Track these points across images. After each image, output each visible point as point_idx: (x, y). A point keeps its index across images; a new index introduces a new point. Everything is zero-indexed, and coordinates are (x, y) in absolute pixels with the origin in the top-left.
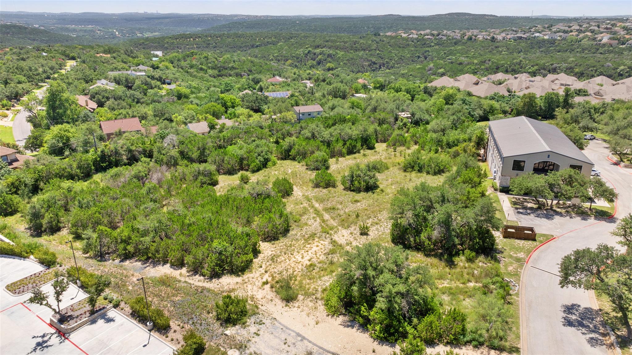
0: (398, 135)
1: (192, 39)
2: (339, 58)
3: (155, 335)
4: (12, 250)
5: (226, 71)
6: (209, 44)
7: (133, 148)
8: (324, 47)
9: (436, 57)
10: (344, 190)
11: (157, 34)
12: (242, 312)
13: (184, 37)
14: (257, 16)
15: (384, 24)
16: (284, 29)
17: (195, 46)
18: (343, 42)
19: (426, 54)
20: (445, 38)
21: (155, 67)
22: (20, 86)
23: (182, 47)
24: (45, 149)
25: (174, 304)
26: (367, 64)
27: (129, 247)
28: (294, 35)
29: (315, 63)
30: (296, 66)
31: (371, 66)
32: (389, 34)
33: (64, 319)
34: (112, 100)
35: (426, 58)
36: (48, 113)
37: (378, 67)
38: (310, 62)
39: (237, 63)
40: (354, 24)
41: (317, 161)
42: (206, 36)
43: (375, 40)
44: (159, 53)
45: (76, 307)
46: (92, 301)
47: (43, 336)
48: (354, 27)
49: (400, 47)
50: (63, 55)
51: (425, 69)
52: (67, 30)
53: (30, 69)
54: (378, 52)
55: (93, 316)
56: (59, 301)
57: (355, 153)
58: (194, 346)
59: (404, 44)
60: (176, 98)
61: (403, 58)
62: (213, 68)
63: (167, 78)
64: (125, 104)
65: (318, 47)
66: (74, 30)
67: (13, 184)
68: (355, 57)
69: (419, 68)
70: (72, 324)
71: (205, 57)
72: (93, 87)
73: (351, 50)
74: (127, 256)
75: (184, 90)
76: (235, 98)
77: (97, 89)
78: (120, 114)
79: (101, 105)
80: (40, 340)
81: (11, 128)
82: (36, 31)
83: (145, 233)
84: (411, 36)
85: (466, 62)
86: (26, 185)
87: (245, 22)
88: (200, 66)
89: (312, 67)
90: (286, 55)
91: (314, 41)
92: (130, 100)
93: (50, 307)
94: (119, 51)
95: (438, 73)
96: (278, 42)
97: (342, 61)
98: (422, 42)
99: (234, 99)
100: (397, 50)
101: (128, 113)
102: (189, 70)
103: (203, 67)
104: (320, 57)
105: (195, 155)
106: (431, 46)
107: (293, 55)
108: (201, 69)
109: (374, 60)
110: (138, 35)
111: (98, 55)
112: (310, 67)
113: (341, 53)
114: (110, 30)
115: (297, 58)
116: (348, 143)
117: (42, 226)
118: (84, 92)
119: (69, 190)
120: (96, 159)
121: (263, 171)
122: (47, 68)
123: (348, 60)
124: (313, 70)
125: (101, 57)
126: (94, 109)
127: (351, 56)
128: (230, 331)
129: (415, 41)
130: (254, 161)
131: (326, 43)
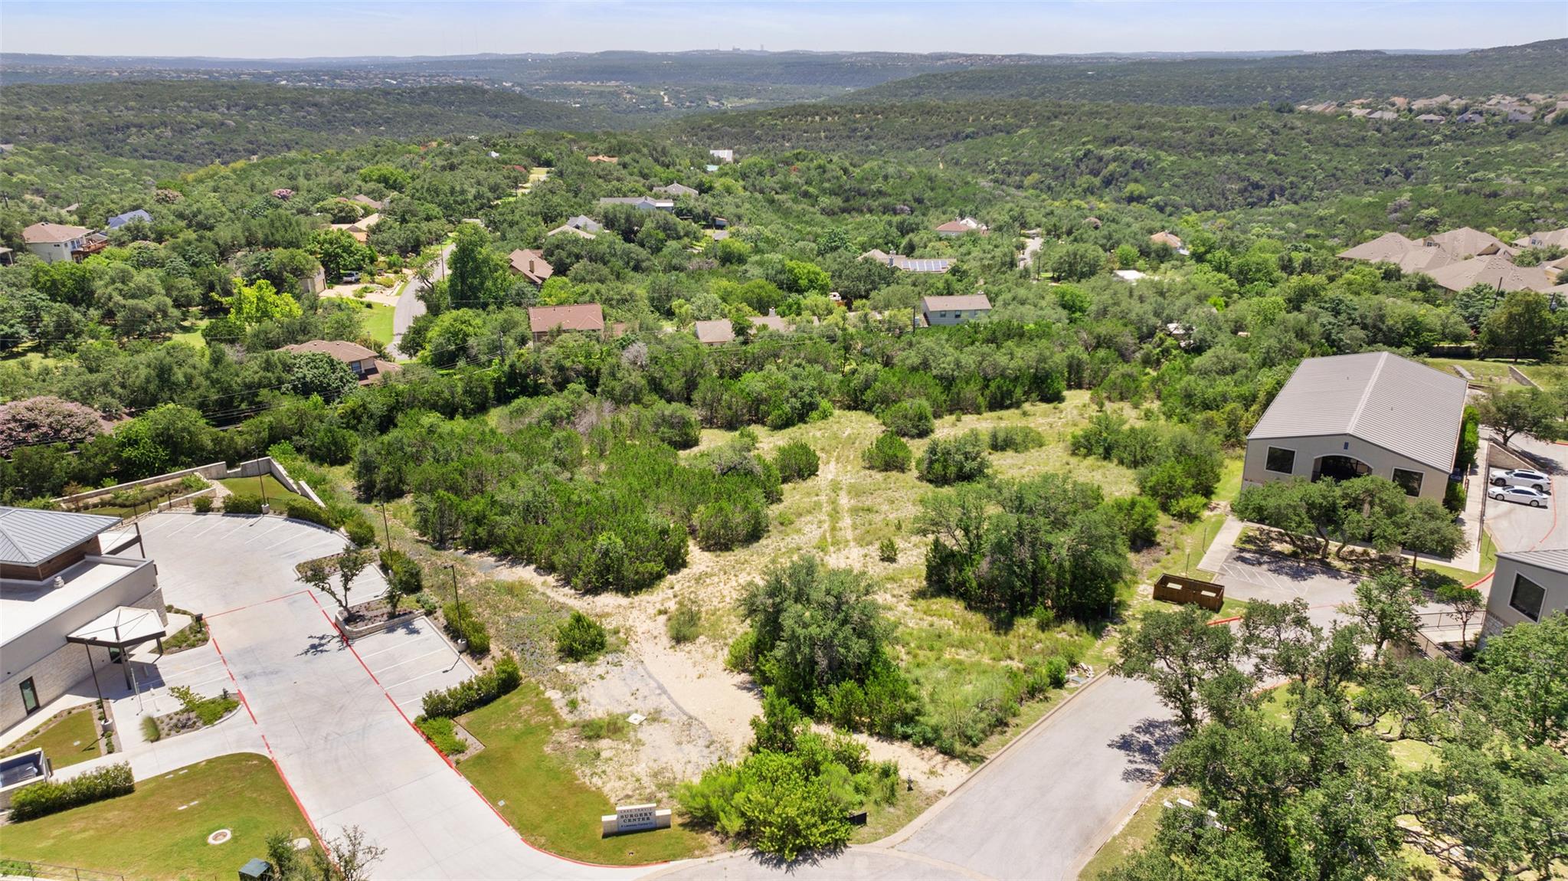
0: (1123, 376)
1: (817, 118)
2: (1163, 170)
3: (466, 658)
4: (317, 515)
5: (863, 199)
6: (855, 130)
7: (568, 363)
8: (1127, 142)
9: (1436, 172)
10: (918, 478)
11: (752, 101)
12: (594, 643)
13: (801, 112)
14: (993, 57)
15: (1323, 78)
16: (1049, 91)
17: (823, 134)
18: (1181, 128)
19: (1409, 165)
20: (1480, 121)
21: (703, 189)
22: (425, 226)
23: (794, 135)
24: (427, 353)
25: (509, 621)
26: (1235, 187)
27: (480, 530)
28: (1064, 110)
29: (1097, 181)
30: (1049, 188)
31: (1247, 194)
32: (1318, 108)
33: (352, 617)
34: (584, 262)
35: (1407, 175)
36: (452, 285)
37: (1265, 196)
38: (1084, 180)
39: (891, 181)
40: (1238, 79)
41: (905, 417)
42: (852, 111)
43: (1268, 126)
44: (726, 155)
45: (373, 606)
46: (392, 598)
47: (322, 638)
48: (1238, 88)
49: (1337, 145)
50: (529, 156)
51: (1385, 208)
52: (566, 92)
53: (453, 191)
54: (1271, 156)
55: (392, 622)
56: (347, 589)
57: (1008, 407)
58: (503, 676)
59: (1351, 137)
60: (716, 263)
61: (1339, 173)
62: (833, 193)
63: (720, 214)
64: (605, 271)
65: (1114, 140)
66: (579, 93)
67: (353, 411)
68: (1204, 170)
69: (1370, 204)
70: (361, 627)
71: (820, 167)
72: (554, 233)
73: (1199, 150)
74: (477, 545)
75: (740, 246)
76: (818, 269)
77: (560, 237)
78: (584, 293)
79: (560, 270)
80: (316, 641)
81: (393, 309)
82: (503, 98)
83: (505, 511)
84: (1377, 115)
85: (1509, 192)
86: (371, 417)
87: (957, 74)
88: (805, 187)
89: (1090, 191)
90: (1029, 161)
91: (1107, 126)
92: (621, 263)
93: (333, 594)
94: (638, 151)
95: (1419, 220)
96: (1020, 127)
97: (1170, 177)
98: (1408, 133)
99: (815, 273)
100: (1326, 153)
101: (598, 292)
102: (776, 197)
103: (811, 190)
104: (1112, 167)
105: (676, 385)
106: (1431, 142)
107: (1047, 160)
108: (806, 194)
109: (1256, 177)
110: (712, 103)
111: (593, 159)
112: (1085, 191)
113: (1168, 159)
114: (653, 92)
115: (1056, 169)
116: (993, 385)
117: (374, 486)
118: (535, 244)
119: (431, 430)
120: (499, 378)
121: (795, 429)
122: (485, 190)
123: (1185, 177)
124: (1091, 198)
125: (599, 162)
126: (543, 280)
127: (1195, 166)
128: (568, 668)
129: (1385, 129)
130: (779, 407)
131: (1135, 132)
